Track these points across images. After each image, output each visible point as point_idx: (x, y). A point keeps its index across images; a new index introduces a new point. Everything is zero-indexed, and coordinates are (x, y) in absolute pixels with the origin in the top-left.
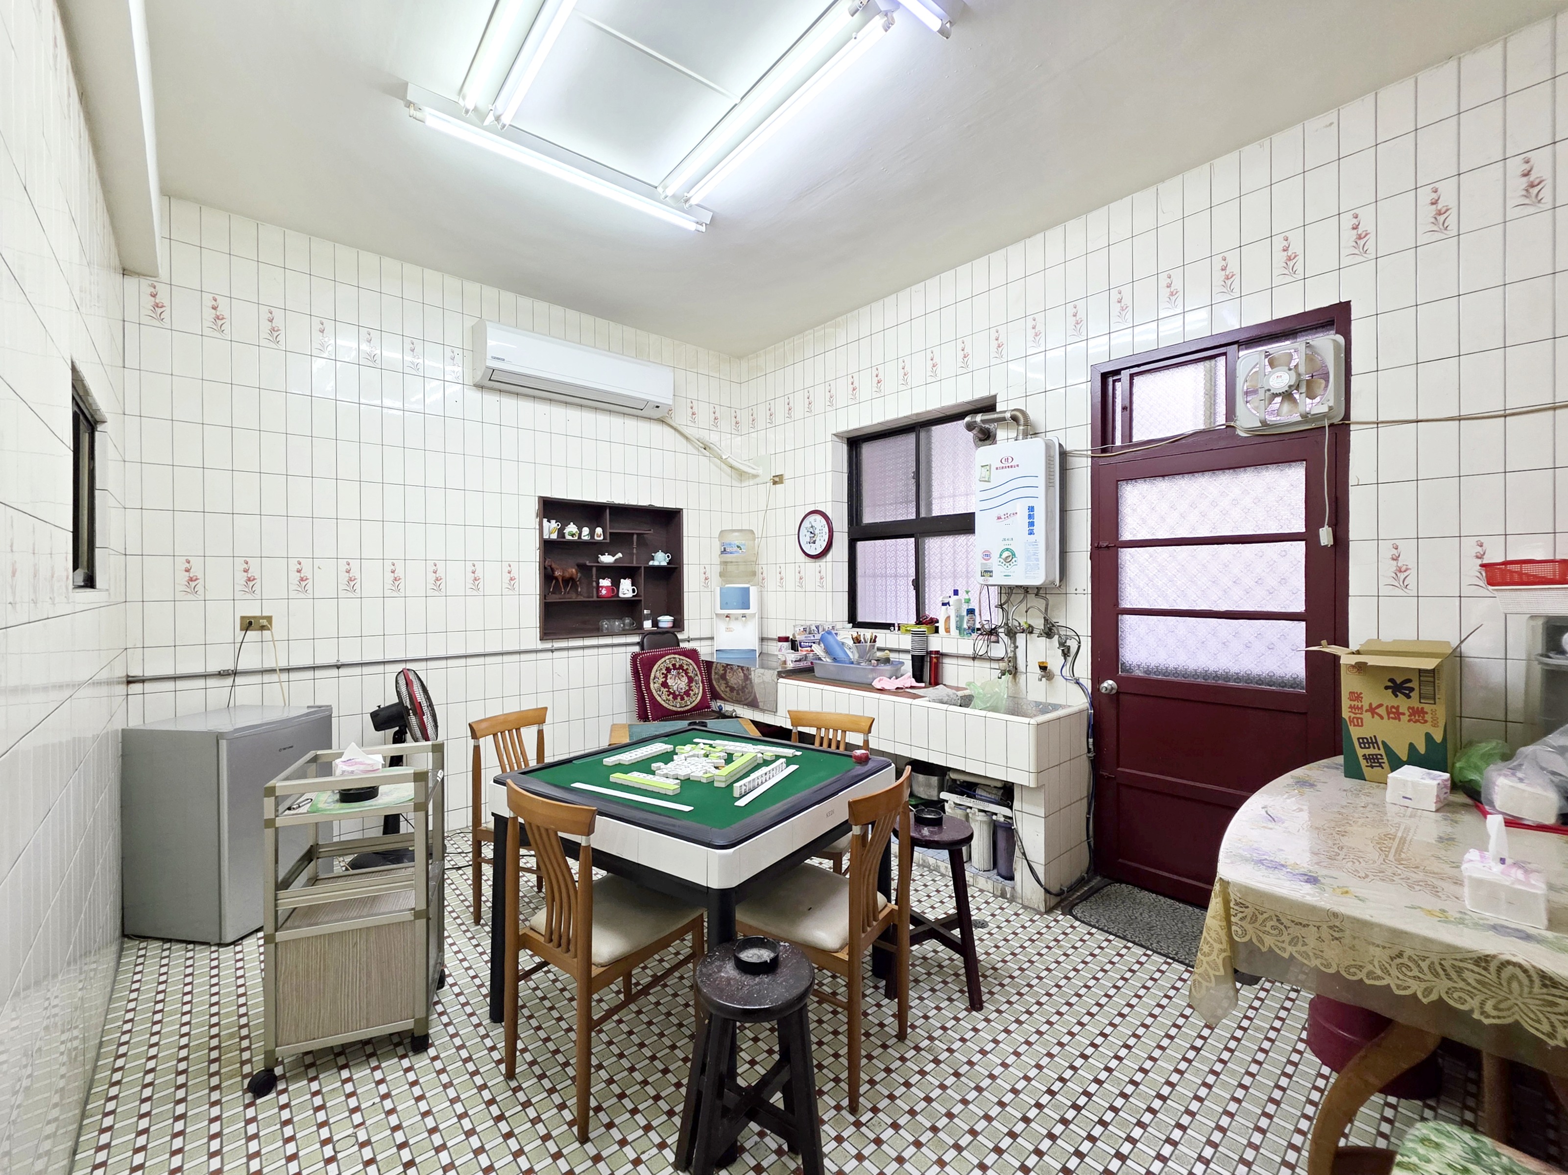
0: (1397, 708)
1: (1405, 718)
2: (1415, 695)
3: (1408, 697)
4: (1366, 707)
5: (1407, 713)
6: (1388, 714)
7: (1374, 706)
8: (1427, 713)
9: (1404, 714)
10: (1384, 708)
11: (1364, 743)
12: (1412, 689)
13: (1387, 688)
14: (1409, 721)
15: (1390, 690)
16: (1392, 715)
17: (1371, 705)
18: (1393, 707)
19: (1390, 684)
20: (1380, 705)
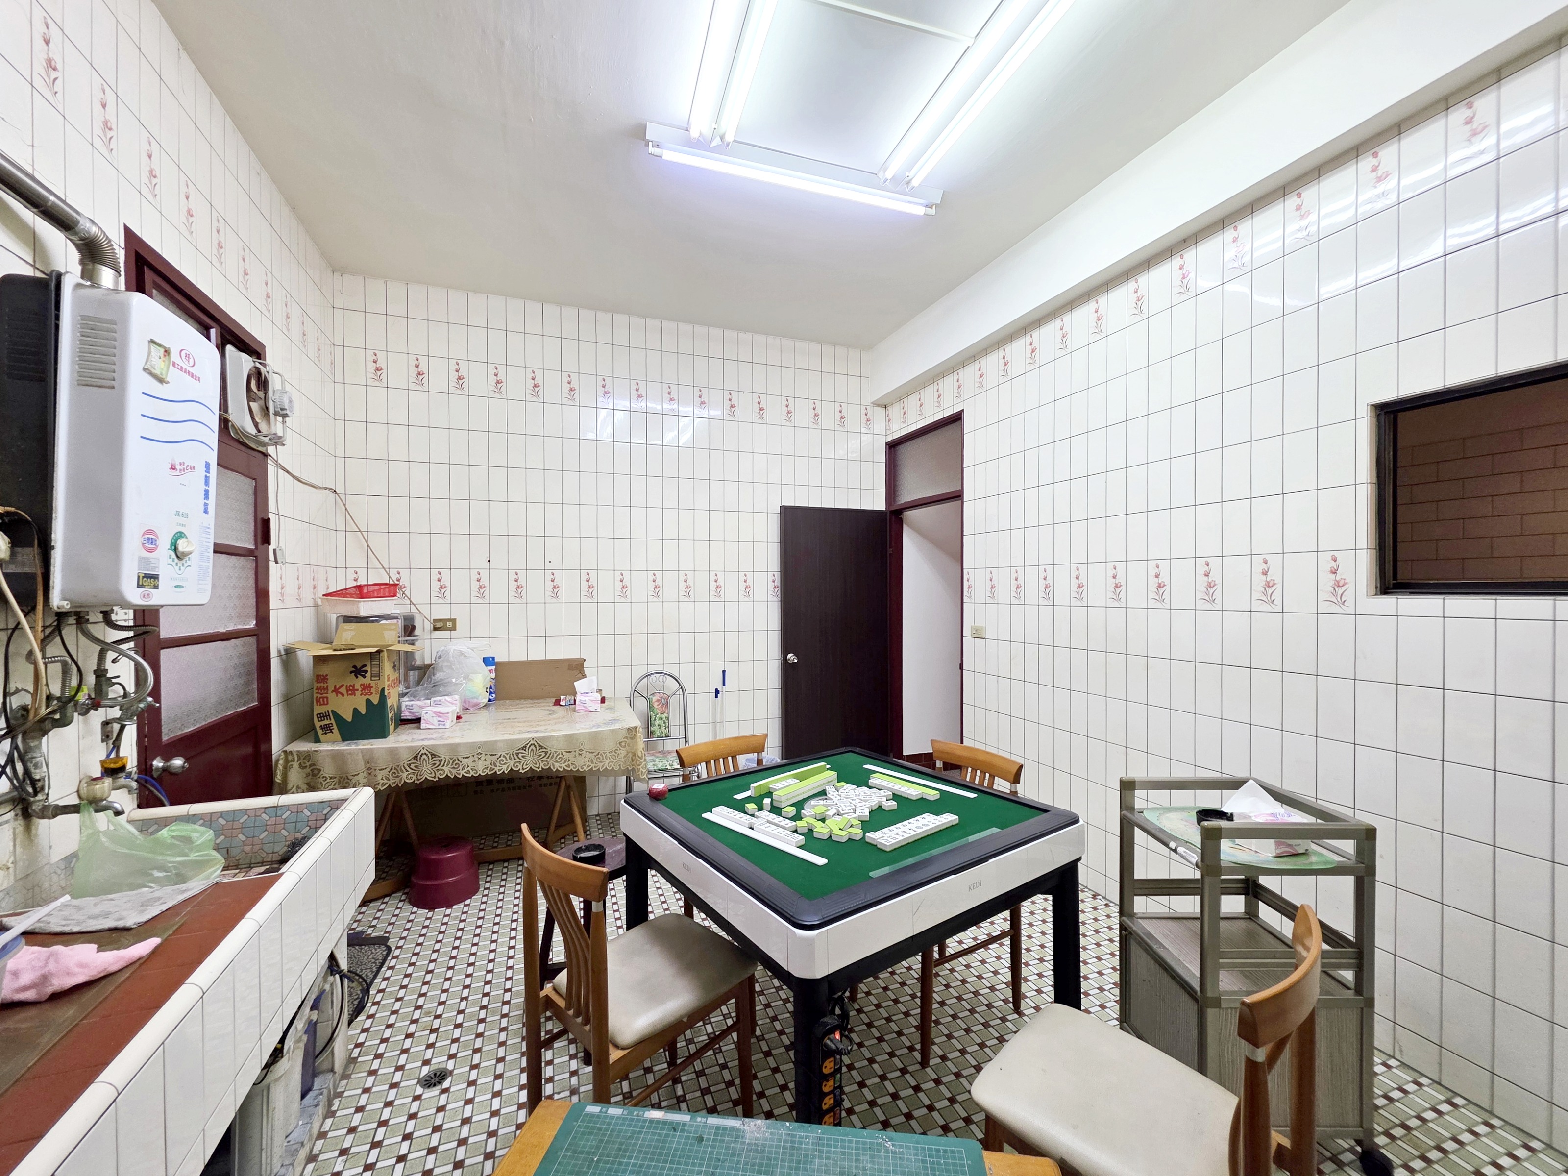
0: (353, 686)
1: (358, 693)
2: (368, 675)
3: (364, 677)
4: (331, 688)
5: (360, 689)
6: (347, 691)
7: (337, 687)
8: (372, 687)
9: (357, 690)
10: (344, 687)
11: (321, 717)
12: (366, 672)
13: (351, 672)
14: (361, 695)
15: (353, 674)
16: (350, 692)
17: (335, 686)
18: (351, 686)
19: (354, 669)
20: (342, 686)
